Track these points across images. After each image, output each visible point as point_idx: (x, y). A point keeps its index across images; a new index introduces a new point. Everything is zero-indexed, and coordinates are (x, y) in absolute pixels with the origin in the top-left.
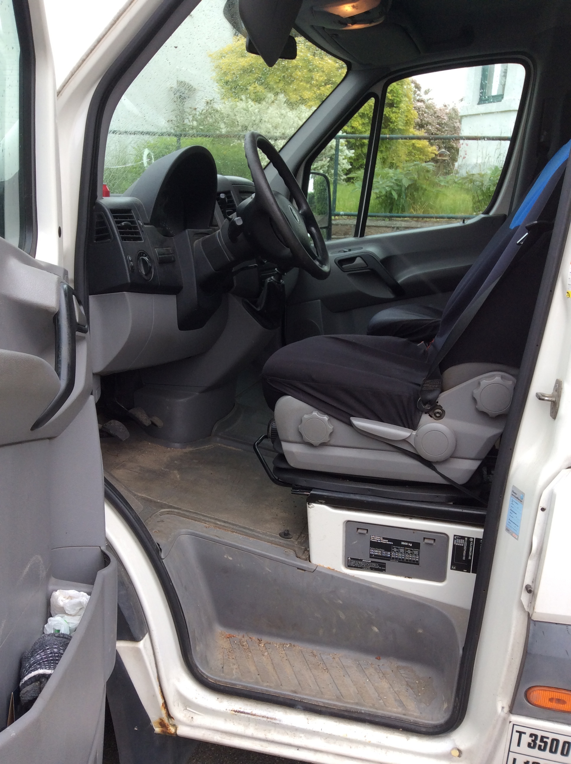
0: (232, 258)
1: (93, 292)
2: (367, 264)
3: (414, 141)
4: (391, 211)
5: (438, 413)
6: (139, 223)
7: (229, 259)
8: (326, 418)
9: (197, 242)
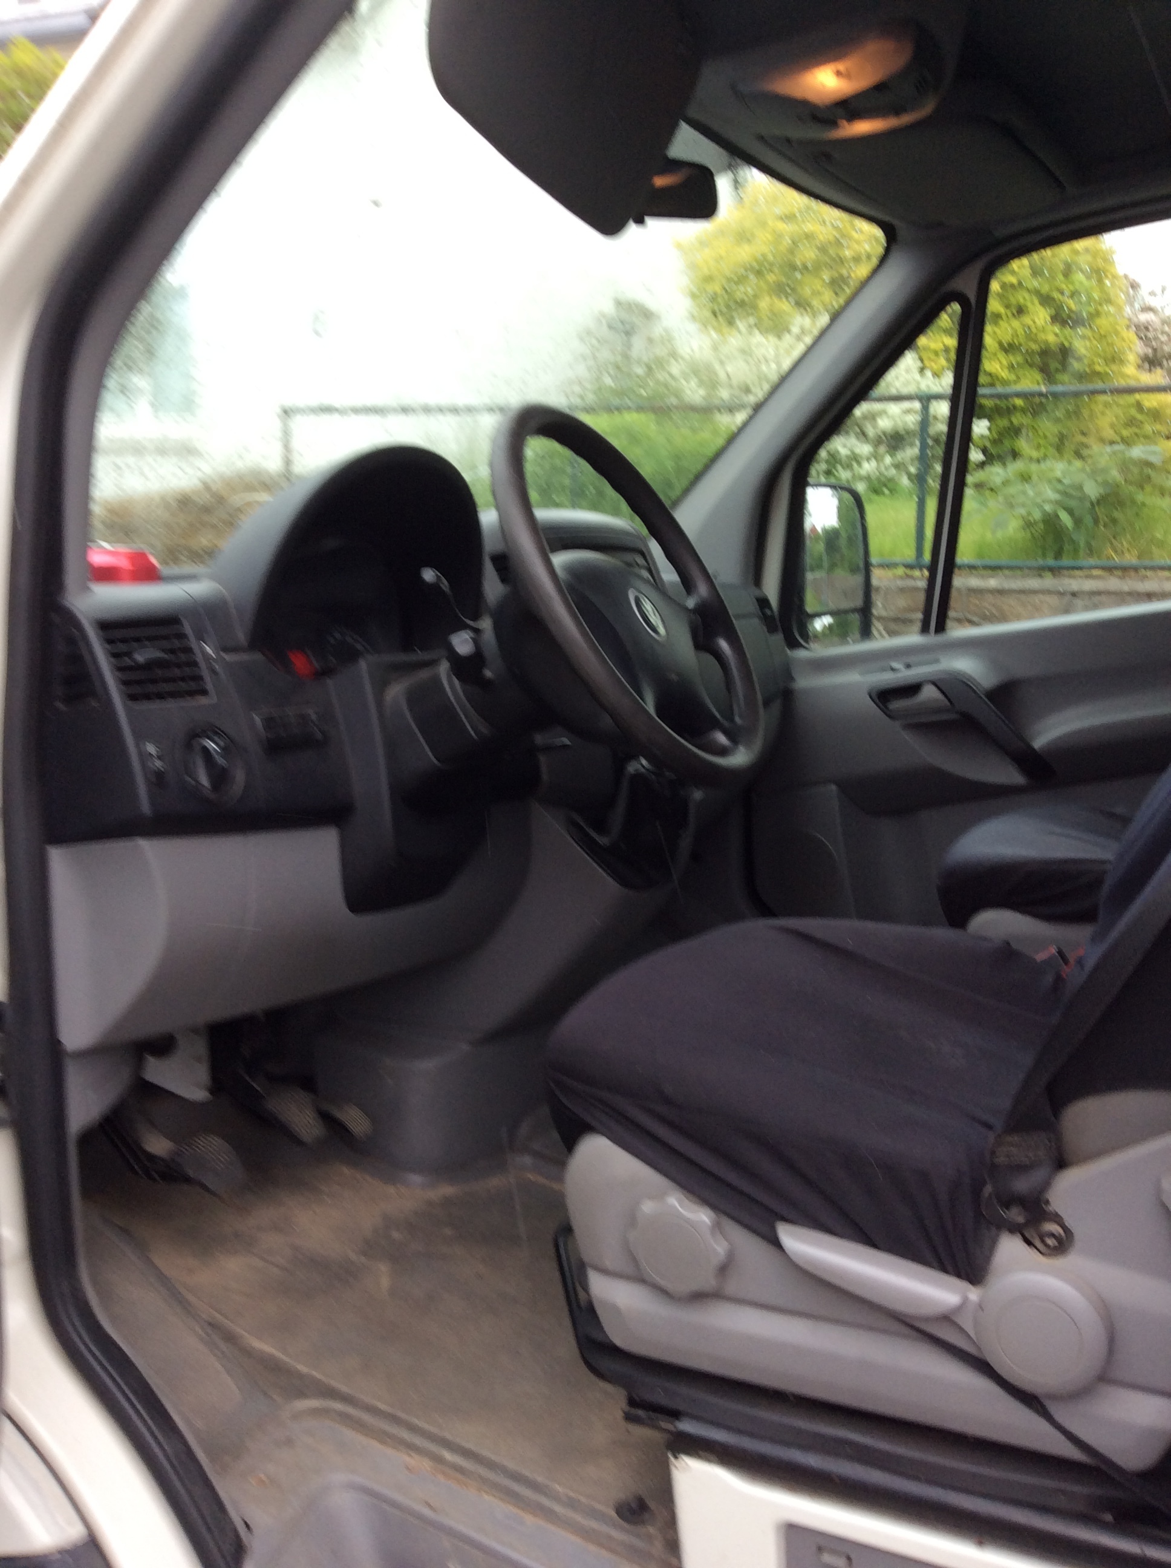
0: (485, 730)
1: (58, 839)
2: (949, 700)
3: (1137, 396)
4: (1058, 555)
5: (1053, 1235)
6: (204, 653)
7: (472, 733)
8: (702, 1216)
9: (396, 691)
